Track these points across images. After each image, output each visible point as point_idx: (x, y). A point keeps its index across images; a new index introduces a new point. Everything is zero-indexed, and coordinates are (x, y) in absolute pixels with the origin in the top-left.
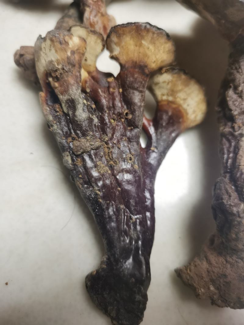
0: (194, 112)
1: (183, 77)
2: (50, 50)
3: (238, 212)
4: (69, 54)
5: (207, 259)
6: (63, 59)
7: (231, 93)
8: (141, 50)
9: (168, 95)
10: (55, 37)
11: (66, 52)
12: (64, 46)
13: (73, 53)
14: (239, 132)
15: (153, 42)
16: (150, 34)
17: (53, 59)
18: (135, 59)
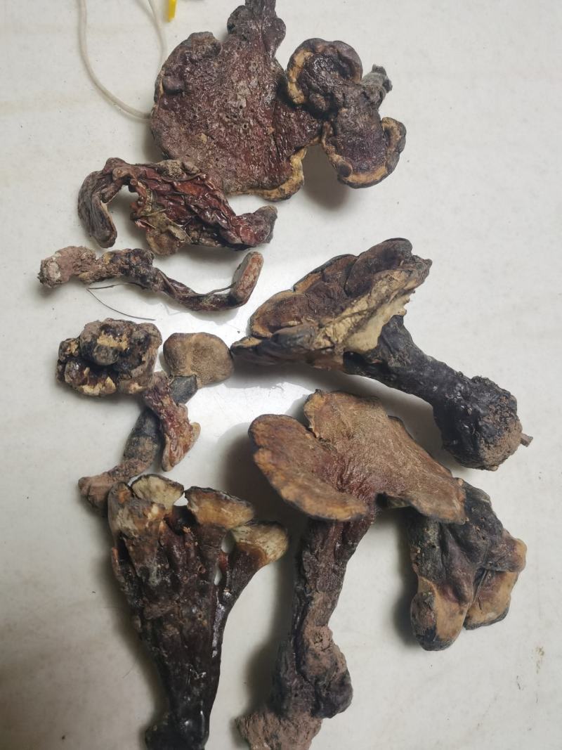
0: (274, 552)
1: (263, 527)
2: (128, 519)
3: (290, 687)
4: (147, 525)
5: (264, 716)
6: (140, 530)
7: (307, 553)
8: (220, 515)
9: (246, 539)
10: (134, 509)
11: (144, 523)
12: (142, 519)
13: (151, 524)
14: (310, 595)
15: (232, 509)
16: (230, 504)
17: (130, 528)
18: (213, 521)
